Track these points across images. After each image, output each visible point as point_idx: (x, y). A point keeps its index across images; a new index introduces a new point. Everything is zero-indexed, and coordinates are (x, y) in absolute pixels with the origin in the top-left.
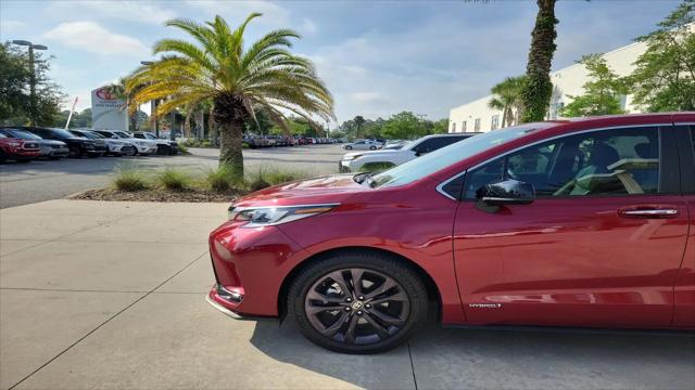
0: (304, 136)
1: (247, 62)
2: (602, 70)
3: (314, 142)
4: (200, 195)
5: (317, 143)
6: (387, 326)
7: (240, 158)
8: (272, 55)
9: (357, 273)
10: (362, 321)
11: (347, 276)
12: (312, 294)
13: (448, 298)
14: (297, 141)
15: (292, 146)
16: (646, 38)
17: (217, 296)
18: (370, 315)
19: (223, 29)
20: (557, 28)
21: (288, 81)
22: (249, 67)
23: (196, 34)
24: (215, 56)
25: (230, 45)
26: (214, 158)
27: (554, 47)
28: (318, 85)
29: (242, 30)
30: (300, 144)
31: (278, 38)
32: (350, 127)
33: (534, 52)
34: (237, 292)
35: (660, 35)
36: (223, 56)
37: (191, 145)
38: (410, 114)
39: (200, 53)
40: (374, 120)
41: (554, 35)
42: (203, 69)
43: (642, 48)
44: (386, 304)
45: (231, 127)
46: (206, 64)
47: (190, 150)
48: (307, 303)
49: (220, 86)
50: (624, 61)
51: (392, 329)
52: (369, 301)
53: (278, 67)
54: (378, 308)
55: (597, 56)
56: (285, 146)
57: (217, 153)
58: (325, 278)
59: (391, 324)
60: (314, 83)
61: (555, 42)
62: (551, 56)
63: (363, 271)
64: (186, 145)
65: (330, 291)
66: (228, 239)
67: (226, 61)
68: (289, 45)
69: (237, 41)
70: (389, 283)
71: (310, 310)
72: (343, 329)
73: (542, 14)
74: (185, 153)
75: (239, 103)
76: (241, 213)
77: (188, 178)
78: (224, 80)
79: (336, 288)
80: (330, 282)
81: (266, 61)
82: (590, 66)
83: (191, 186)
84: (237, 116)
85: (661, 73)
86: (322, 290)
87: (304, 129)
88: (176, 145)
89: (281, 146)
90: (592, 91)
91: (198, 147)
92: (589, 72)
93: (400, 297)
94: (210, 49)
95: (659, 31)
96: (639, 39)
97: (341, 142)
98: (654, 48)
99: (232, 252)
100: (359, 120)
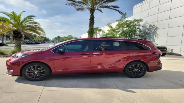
0: (43, 41)
1: (22, 22)
2: (111, 27)
3: (46, 42)
4: (9, 56)
5: (47, 43)
6: (42, 76)
7: (20, 46)
8: (29, 21)
9: (36, 66)
10: (37, 75)
11: (34, 67)
12: (27, 71)
13: (53, 71)
14: (41, 42)
15: (40, 43)
16: (118, 21)
17: (8, 73)
18: (39, 74)
19: (15, 14)
20: (94, 19)
21: (33, 28)
22: (23, 24)
23: (8, 15)
24: (13, 21)
25: (17, 18)
26: (13, 47)
27: (94, 23)
28: (41, 29)
29: (20, 15)
30: (42, 43)
31: (30, 17)
32: (56, 39)
33: (90, 24)
34: (12, 71)
35: (121, 20)
36: (15, 21)
37: (9, 43)
38: (71, 36)
39: (9, 20)
40: (63, 37)
41: (94, 20)
42: (10, 24)
43: (117, 23)
44: (42, 72)
45: (18, 39)
46: (11, 23)
47: (8, 45)
48: (26, 72)
49: (15, 28)
50: (114, 25)
51: (43, 76)
52: (38, 71)
53: (30, 24)
54: (40, 72)
55: (110, 24)
56: (38, 43)
57: (14, 45)
58: (29, 67)
59: (43, 75)
60: (40, 28)
61: (94, 22)
62: (93, 25)
63: (37, 66)
64: (7, 43)
65: (31, 70)
66: (10, 62)
67: (16, 22)
68: (33, 19)
69: (19, 17)
70: (42, 68)
71: (26, 74)
72: (33, 77)
73: (91, 16)
74: (6, 45)
75: (20, 33)
76: (13, 56)
77: (5, 51)
78: (16, 27)
79: (32, 69)
80: (31, 68)
81: (27, 23)
82: (109, 26)
83: (6, 54)
84: (19, 36)
85: (121, 28)
86: (29, 70)
87: (43, 39)
88: (3, 43)
89: (36, 44)
90: (109, 32)
91: (11, 44)
92: (108, 27)
93: (44, 70)
94: (11, 19)
95: (120, 20)
96: (116, 21)
97: (54, 43)
98: (120, 23)
99: (10, 64)
100: (59, 37)
